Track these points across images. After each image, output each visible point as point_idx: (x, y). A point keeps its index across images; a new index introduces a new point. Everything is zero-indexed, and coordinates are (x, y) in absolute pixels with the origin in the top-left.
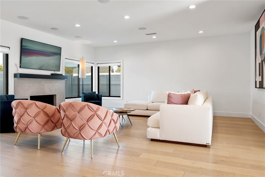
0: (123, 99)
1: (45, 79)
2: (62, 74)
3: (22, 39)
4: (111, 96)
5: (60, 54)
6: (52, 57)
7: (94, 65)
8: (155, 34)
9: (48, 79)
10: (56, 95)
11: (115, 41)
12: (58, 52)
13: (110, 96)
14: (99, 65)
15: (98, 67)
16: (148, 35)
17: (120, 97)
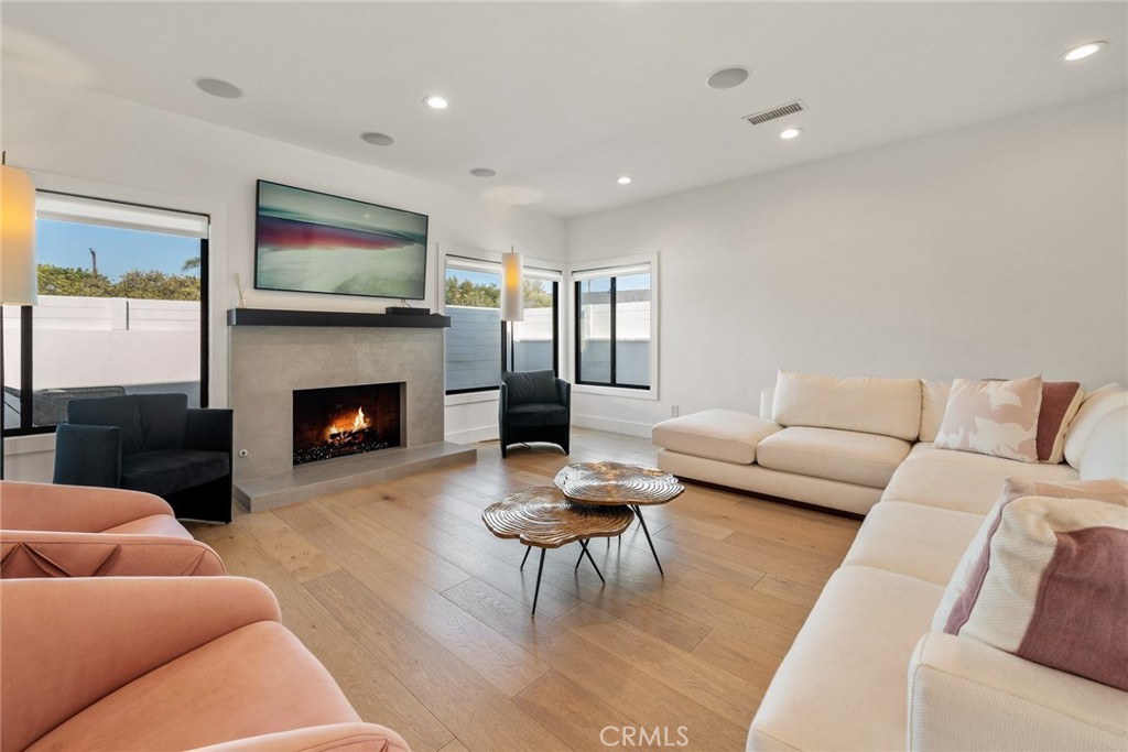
0: (659, 399)
1: (359, 329)
2: (429, 310)
3: (258, 181)
4: (617, 382)
5: (423, 240)
6: (388, 251)
7: (561, 277)
8: (795, 108)
9: (372, 329)
10: (405, 383)
11: (624, 180)
12: (415, 230)
13: (613, 384)
14: (578, 277)
15: (577, 285)
16: (758, 125)
17: (648, 388)
